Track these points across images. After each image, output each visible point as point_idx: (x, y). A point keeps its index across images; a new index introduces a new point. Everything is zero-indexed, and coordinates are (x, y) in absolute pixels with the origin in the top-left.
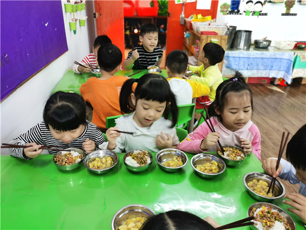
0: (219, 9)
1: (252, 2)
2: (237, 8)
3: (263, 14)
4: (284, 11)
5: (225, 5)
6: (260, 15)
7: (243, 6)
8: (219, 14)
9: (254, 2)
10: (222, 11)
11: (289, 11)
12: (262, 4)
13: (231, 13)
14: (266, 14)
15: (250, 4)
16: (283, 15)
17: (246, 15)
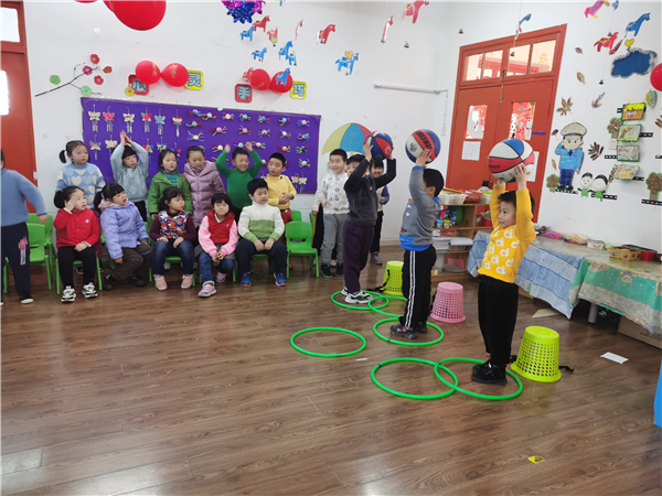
0: (545, 182)
1: (591, 175)
2: (569, 183)
3: (609, 197)
4: (647, 195)
5: (552, 178)
6: (604, 197)
7: (577, 181)
8: (545, 189)
9: (594, 177)
10: (548, 186)
11: (657, 197)
12: (606, 182)
13: (561, 189)
14: (614, 198)
15: (587, 178)
16: (645, 202)
17: (582, 195)
